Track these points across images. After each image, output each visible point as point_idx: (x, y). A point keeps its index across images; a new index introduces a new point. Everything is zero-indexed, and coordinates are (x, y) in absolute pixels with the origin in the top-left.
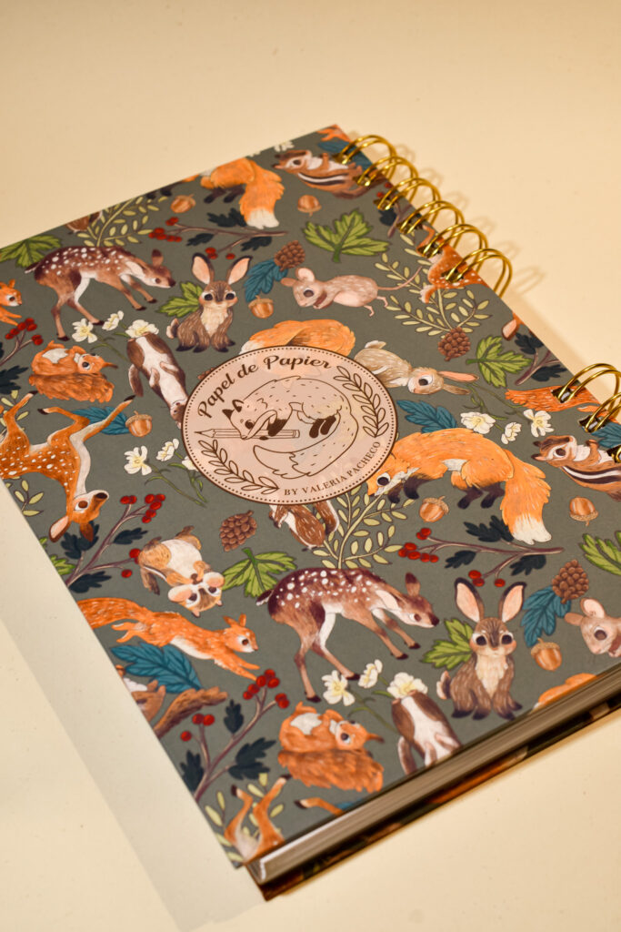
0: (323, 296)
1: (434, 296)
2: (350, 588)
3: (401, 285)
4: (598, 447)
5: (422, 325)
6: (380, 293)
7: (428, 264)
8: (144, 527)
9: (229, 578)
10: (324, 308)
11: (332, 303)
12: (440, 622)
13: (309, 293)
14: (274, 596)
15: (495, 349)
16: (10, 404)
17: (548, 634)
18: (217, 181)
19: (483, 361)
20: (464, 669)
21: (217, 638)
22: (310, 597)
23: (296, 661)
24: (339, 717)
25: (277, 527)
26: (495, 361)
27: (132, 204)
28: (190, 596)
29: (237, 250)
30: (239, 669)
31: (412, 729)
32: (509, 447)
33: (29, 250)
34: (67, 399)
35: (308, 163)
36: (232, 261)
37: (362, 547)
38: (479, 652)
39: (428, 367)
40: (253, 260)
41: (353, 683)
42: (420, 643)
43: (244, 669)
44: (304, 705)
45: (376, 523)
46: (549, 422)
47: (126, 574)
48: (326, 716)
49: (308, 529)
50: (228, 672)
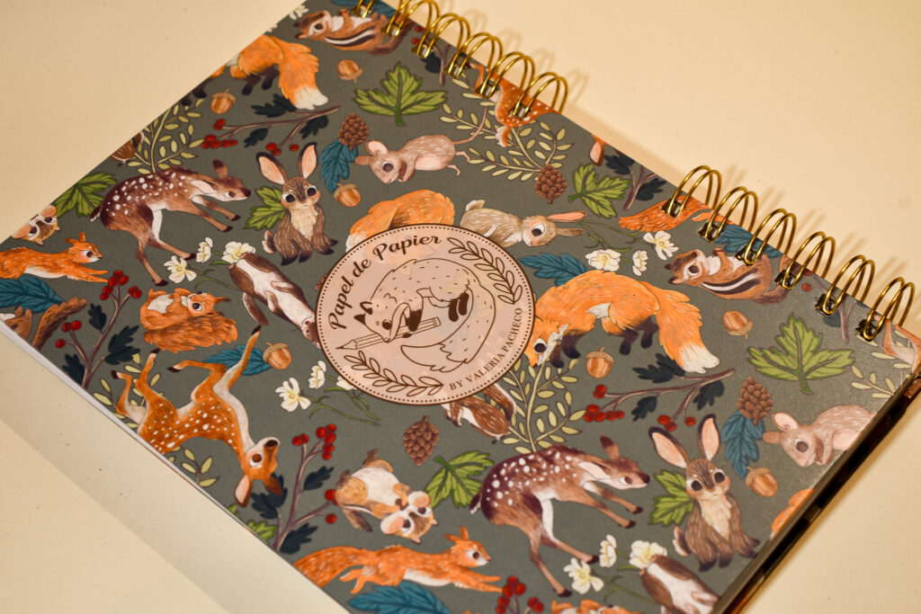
0: (403, 167)
1: (510, 137)
2: (553, 469)
3: (474, 135)
4: (726, 254)
5: (511, 172)
6: (458, 148)
7: (491, 104)
8: (328, 464)
9: (433, 493)
10: (409, 179)
11: (415, 172)
12: (651, 478)
13: (388, 167)
14: (484, 500)
15: (590, 178)
16: (137, 371)
17: (755, 461)
18: (247, 67)
19: (584, 194)
20: (692, 520)
21: (448, 559)
22: (518, 489)
23: (532, 560)
24: (596, 604)
25: (458, 426)
26: (595, 191)
27: (170, 116)
28: (402, 523)
29: (297, 139)
30: (481, 585)
31: (668, 596)
32: (644, 278)
33: (84, 195)
34: (193, 348)
35: (330, 24)
36: (298, 152)
37: (547, 423)
38: (699, 498)
39: (535, 215)
40: (319, 147)
41: (594, 565)
42: (641, 506)
43: (487, 583)
44: (558, 603)
45: (551, 393)
46: (671, 241)
47: (330, 519)
48: (583, 608)
49: (489, 419)
50: (471, 591)
